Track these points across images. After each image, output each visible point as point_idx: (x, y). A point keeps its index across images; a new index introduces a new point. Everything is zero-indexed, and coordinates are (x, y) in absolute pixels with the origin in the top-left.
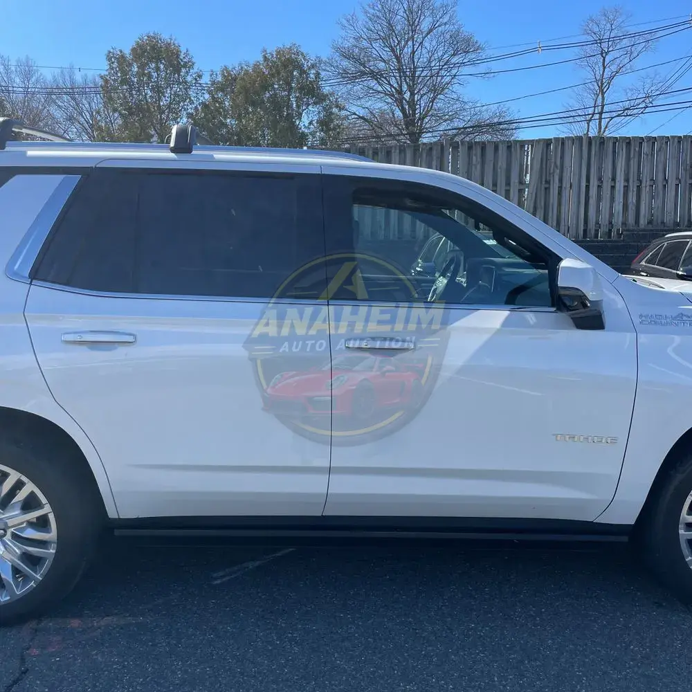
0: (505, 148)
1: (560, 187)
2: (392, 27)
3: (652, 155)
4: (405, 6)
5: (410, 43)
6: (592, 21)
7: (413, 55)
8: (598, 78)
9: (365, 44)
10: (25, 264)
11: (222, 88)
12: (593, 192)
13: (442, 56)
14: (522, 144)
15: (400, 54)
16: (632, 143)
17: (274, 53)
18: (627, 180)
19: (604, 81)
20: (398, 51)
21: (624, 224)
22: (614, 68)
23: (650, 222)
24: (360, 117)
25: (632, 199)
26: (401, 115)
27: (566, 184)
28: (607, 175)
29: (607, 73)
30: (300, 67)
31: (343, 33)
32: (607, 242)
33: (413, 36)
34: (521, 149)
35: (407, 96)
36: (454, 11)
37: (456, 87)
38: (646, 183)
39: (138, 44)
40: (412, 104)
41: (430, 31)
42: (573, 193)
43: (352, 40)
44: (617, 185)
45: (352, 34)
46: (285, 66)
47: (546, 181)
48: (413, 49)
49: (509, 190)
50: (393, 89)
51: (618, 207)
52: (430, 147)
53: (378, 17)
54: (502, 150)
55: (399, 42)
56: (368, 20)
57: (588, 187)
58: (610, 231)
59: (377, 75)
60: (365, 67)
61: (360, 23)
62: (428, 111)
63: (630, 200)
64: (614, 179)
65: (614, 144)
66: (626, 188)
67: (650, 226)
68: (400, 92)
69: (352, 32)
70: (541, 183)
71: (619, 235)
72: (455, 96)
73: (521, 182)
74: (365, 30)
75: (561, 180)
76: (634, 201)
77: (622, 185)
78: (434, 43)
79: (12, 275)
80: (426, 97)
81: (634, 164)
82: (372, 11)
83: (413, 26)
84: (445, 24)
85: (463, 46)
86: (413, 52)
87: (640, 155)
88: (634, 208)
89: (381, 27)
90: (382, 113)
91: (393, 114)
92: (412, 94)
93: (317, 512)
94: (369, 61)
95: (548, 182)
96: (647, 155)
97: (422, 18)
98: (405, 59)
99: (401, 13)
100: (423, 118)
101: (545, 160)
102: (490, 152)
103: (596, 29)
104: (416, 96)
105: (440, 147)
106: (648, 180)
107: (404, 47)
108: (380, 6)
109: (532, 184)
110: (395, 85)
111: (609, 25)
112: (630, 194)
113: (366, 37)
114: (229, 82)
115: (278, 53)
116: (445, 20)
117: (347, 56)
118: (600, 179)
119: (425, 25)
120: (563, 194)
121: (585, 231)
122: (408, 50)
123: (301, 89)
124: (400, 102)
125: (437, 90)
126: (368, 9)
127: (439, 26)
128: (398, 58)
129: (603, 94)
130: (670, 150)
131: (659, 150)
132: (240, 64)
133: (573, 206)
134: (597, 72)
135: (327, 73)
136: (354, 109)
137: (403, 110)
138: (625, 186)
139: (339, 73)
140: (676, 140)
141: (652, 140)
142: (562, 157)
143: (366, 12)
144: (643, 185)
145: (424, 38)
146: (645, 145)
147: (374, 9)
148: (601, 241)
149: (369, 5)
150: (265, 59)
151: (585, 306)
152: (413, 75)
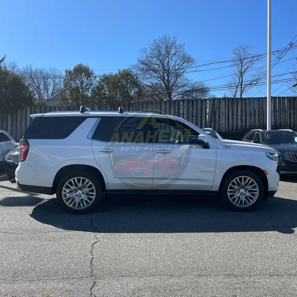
0: (200, 101)
1: (219, 115)
2: (160, 52)
3: (250, 103)
4: (165, 45)
5: (167, 59)
6: (236, 49)
7: (168, 63)
8: (240, 70)
9: (150, 59)
10: (91, 136)
11: (103, 81)
12: (230, 116)
13: (180, 63)
14: (206, 100)
15: (163, 63)
16: (243, 100)
17: (122, 71)
18: (242, 112)
19: (242, 72)
20: (163, 62)
21: (242, 127)
22: (246, 67)
23: (250, 126)
24: (148, 86)
25: (244, 118)
26: (164, 85)
27: (221, 114)
28: (235, 110)
29: (243, 70)
30: (131, 75)
31: (141, 55)
32: (236, 133)
33: (168, 56)
34: (205, 102)
35: (166, 78)
36: (184, 47)
37: (185, 75)
38: (248, 113)
39: (75, 67)
40: (168, 81)
41: (175, 54)
42: (224, 116)
43: (145, 57)
44: (238, 114)
45: (145, 55)
46: (126, 75)
47: (214, 112)
48: (168, 60)
49: (202, 115)
50: (161, 76)
51: (239, 121)
52: (175, 101)
53: (155, 49)
54: (199, 102)
55: (163, 58)
56: (151, 50)
57: (228, 114)
58: (237, 129)
59: (155, 71)
60: (150, 67)
61: (148, 51)
62: (174, 84)
63: (243, 119)
64: (237, 112)
65: (237, 100)
66: (241, 115)
67: (250, 127)
68: (164, 77)
69: (145, 54)
70: (213, 113)
71: (240, 130)
72: (184, 78)
73: (206, 113)
74: (150, 54)
75: (219, 112)
76: (245, 119)
77: (240, 113)
78: (176, 58)
79: (88, 138)
80: (173, 78)
81: (244, 107)
82: (152, 47)
83: (168, 53)
84: (180, 52)
85: (187, 60)
86: (168, 62)
87: (246, 104)
88: (244, 121)
89: (156, 53)
90: (156, 84)
91: (161, 85)
92: (168, 78)
93: (150, 189)
94: (152, 65)
95: (215, 113)
96: (248, 104)
97: (172, 49)
98: (165, 64)
99: (164, 47)
100: (173, 87)
101: (213, 105)
102: (195, 103)
103: (238, 53)
104: (170, 78)
105: (178, 102)
106: (249, 112)
107: (165, 60)
108: (156, 45)
109: (209, 113)
110: (162, 74)
111: (243, 51)
112: (243, 117)
113: (150, 56)
114: (106, 79)
115: (124, 71)
116: (180, 51)
117: (143, 63)
118: (233, 112)
119: (173, 52)
120: (220, 117)
121: (228, 129)
122: (166, 61)
123: (131, 82)
124: (163, 80)
125: (178, 76)
126: (151, 46)
127: (178, 52)
128: (162, 64)
129: (242, 77)
130: (256, 102)
131: (252, 102)
132: (109, 73)
133: (224, 121)
134: (240, 69)
135: (136, 70)
136: (146, 83)
137: (165, 83)
138: (241, 114)
139: (140, 70)
140: (257, 99)
141: (249, 99)
142: (219, 105)
143: (150, 47)
144: (247, 114)
145: (172, 57)
146: (247, 100)
147: (153, 46)
148: (234, 132)
149: (151, 45)
150: (119, 72)
151: (204, 143)
152: (169, 70)
